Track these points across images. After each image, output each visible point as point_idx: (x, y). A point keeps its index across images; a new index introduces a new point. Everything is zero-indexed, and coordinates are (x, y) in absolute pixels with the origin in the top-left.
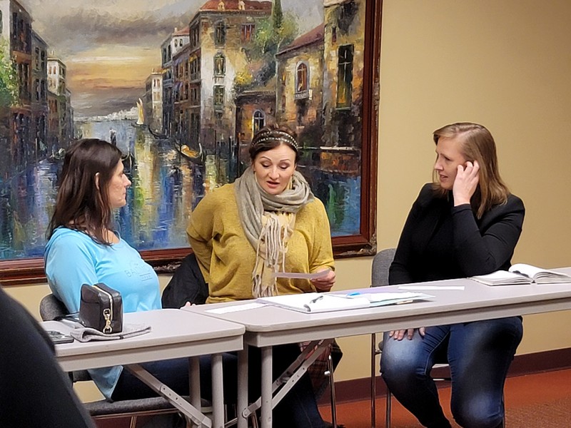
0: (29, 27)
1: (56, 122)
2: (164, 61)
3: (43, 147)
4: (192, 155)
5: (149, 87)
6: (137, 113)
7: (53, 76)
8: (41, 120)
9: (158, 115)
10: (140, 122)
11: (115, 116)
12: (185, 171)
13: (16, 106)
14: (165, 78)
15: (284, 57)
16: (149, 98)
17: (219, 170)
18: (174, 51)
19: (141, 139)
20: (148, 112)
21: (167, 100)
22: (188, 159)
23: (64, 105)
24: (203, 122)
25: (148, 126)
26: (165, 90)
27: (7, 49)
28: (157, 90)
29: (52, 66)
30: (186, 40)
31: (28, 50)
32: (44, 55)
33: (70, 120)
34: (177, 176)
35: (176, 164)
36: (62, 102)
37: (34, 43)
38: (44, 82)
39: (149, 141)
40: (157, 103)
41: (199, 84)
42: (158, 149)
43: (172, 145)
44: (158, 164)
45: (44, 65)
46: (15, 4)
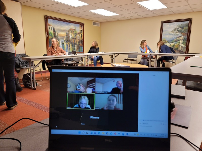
0: (54, 30)
2: (66, 34)
5: (65, 36)
6: (64, 39)
7: (57, 35)
11: (62, 39)
14: (67, 36)
15: (76, 35)
16: (65, 38)
21: (67, 38)
24: (70, 40)
27: (52, 32)
30: (68, 32)
34: (68, 45)
41: (69, 37)
42: (66, 42)
44: (66, 44)
46: (53, 27)
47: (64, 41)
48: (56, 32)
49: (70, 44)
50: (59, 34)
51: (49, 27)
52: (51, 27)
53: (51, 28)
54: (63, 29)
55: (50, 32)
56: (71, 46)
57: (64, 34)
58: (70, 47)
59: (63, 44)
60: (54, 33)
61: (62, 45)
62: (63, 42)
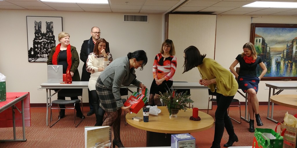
0: (265, 42)
1: (268, 56)
2: (287, 47)
3: (265, 60)
4: (291, 62)
5: (284, 51)
6: (281, 55)
7: (268, 49)
8: (265, 56)
9: (285, 55)
10: (282, 57)
11: (278, 55)
12: (289, 65)
13: (261, 54)
14: (287, 50)
16: (284, 53)
17: (295, 65)
18: (289, 45)
19: (282, 59)
20: (283, 55)
21: (287, 53)
22: (290, 63)
23: (269, 54)
24: (293, 57)
25: (283, 57)
26: (287, 51)
27: (261, 45)
28: (285, 52)
29: (268, 48)
30: (291, 44)
31: (264, 45)
32: (267, 46)
33: (270, 56)
34: (288, 65)
35: (288, 63)
36: (269, 53)
37: (265, 44)
38: (266, 50)
39: (283, 60)
40: (285, 54)
41: (293, 51)
42: (285, 61)
43: (287, 60)
44: (284, 63)
45: (267, 48)
46: (263, 38)
47: (280, 58)
48: (268, 45)
49: (292, 64)
50: (272, 48)
51: (255, 39)
52: (258, 39)
53: (258, 41)
54: (280, 39)
55: (257, 46)
56: (294, 67)
57: (281, 47)
58: (292, 68)
59: (278, 64)
60: (263, 48)
61: (275, 66)
62: (279, 60)
